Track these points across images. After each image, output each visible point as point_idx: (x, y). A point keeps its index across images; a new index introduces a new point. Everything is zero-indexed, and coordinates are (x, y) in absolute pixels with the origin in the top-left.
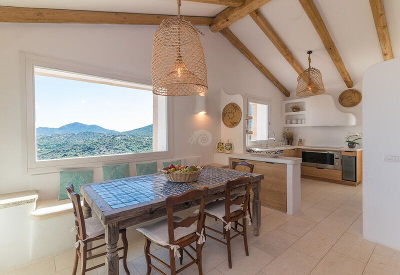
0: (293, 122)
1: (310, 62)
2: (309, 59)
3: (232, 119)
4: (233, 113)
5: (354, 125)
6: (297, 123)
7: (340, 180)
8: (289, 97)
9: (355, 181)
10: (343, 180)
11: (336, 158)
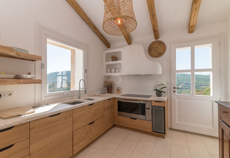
5: (161, 73)
6: (116, 72)
7: (151, 131)
8: (109, 47)
9: (165, 133)
10: (153, 131)
11: (147, 108)
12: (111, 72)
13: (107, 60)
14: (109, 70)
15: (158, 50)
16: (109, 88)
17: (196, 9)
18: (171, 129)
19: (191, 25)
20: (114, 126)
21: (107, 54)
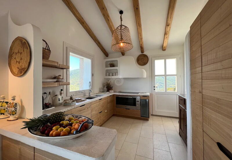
0: (110, 75)
1: (121, 20)
2: (121, 18)
3: (19, 63)
4: (21, 53)
5: (146, 77)
6: (113, 76)
7: (140, 117)
8: (108, 57)
9: (149, 117)
10: (141, 117)
11: (137, 101)
12: (109, 76)
13: (107, 67)
14: (108, 74)
15: (143, 61)
16: (108, 87)
17: (167, 38)
18: (152, 115)
19: (164, 46)
20: (114, 115)
21: (107, 62)
